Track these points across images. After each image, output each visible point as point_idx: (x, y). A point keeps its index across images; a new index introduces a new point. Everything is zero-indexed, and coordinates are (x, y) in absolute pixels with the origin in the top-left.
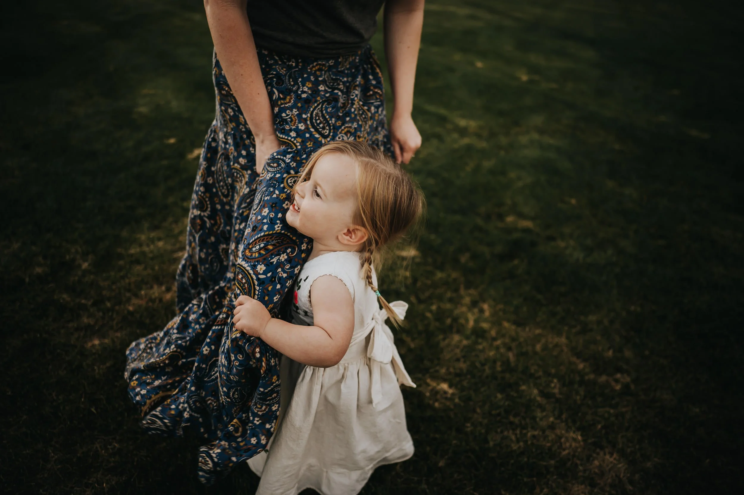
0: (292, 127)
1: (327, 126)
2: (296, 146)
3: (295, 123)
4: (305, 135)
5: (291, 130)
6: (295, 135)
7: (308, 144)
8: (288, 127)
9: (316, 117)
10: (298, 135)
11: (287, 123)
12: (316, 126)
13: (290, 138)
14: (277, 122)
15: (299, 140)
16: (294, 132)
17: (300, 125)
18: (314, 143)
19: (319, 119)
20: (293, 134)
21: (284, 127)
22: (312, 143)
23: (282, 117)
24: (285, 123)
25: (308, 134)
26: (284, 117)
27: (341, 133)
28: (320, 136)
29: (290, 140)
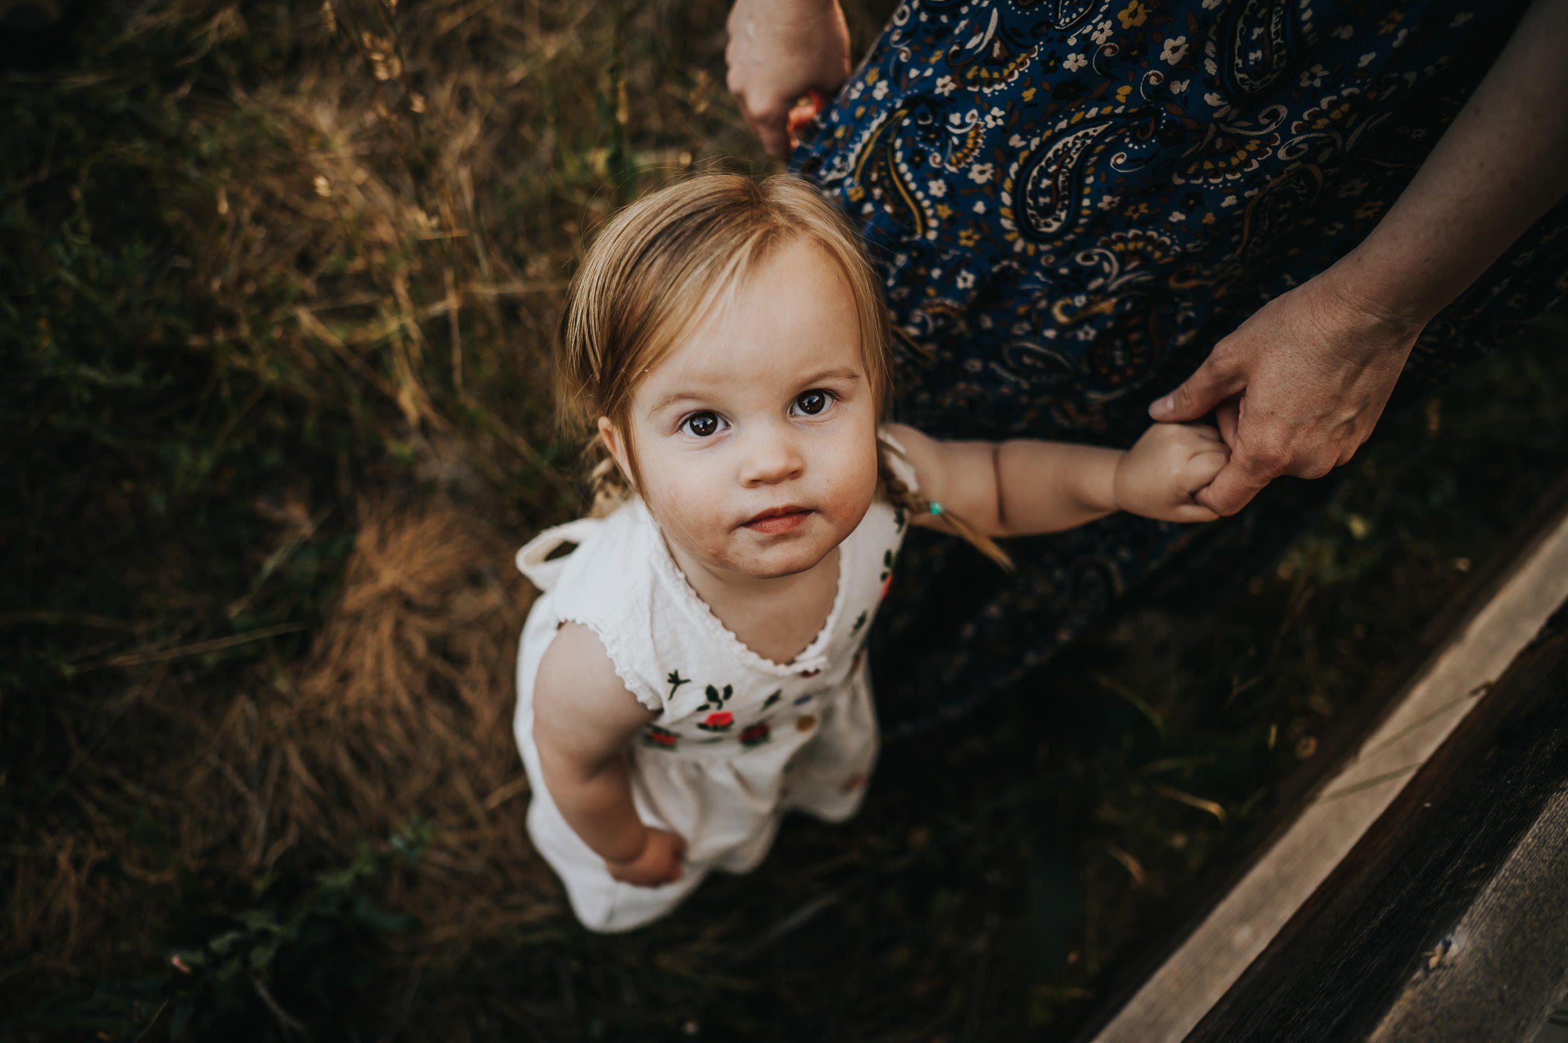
0: (947, 166)
1: (1067, 207)
2: (926, 228)
3: (966, 156)
4: (974, 204)
5: (938, 174)
6: (940, 194)
7: (963, 234)
8: (938, 159)
9: (1049, 163)
10: (949, 198)
11: (942, 150)
12: (1028, 193)
13: (920, 195)
14: (921, 122)
15: (945, 211)
16: (946, 183)
17: (976, 168)
18: (984, 239)
19: (1054, 177)
20: (937, 188)
21: (929, 151)
22: (976, 237)
23: (946, 120)
24: (938, 144)
25: (985, 205)
26: (953, 125)
27: (1107, 245)
28: (1015, 229)
29: (917, 203)
